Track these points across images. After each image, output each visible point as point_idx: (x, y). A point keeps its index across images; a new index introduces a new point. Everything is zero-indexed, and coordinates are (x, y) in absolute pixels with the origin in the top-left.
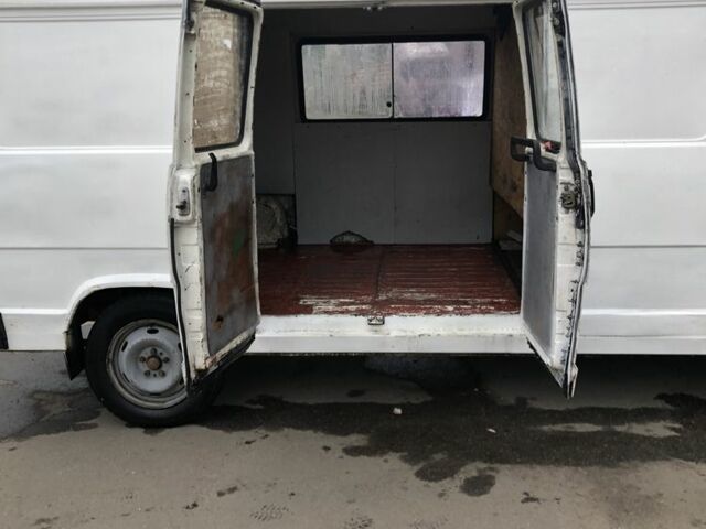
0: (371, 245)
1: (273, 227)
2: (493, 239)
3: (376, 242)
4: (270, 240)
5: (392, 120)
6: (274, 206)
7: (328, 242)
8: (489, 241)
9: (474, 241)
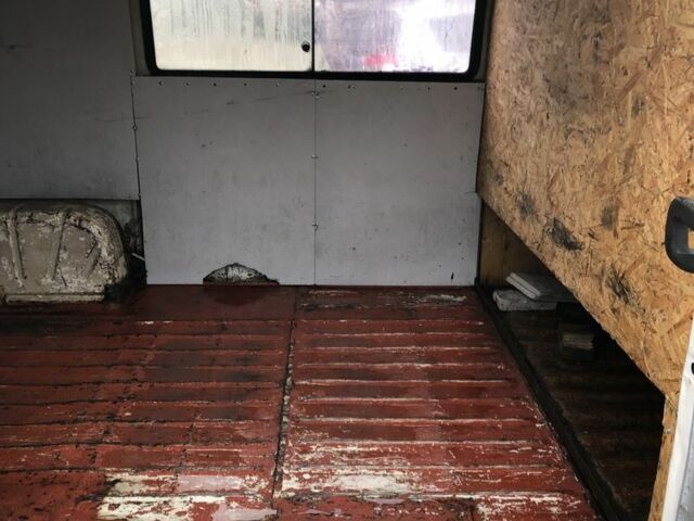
0: (273, 286)
1: (94, 265)
2: (477, 279)
3: (282, 282)
4: (91, 287)
5: (311, 74)
6: (95, 228)
7: (200, 282)
8: (471, 281)
9: (446, 282)
